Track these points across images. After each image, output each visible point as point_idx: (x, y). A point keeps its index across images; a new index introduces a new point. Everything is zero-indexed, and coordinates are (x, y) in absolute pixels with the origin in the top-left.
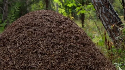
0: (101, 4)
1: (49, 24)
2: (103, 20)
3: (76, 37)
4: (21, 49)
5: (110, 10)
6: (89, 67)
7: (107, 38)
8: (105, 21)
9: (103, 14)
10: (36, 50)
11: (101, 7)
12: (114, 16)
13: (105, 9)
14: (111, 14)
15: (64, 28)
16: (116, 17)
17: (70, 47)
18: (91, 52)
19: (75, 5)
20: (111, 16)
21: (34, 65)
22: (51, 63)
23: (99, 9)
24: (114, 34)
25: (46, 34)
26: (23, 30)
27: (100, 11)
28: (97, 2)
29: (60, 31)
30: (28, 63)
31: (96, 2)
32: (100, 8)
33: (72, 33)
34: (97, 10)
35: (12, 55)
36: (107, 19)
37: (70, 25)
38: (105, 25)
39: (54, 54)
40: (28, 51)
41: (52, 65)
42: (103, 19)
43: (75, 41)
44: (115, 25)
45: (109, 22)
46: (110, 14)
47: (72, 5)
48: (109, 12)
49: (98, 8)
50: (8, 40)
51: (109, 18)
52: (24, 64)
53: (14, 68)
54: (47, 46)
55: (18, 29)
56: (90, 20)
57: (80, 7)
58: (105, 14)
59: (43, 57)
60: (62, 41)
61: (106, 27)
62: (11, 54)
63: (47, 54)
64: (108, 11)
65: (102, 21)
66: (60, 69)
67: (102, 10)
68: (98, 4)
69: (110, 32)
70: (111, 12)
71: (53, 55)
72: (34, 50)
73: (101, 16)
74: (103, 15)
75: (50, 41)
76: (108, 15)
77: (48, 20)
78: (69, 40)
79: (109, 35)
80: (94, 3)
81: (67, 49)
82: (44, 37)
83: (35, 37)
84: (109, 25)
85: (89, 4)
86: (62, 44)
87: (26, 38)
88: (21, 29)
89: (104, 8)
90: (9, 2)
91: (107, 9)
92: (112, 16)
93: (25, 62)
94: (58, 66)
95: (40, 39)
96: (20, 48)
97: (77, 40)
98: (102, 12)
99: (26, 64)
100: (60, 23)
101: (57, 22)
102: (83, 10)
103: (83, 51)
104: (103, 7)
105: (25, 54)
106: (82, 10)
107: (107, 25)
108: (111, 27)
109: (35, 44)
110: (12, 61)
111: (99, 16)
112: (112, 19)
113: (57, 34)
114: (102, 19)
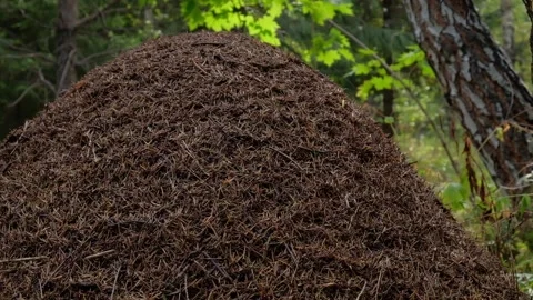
0: (453, 43)
1: (218, 71)
2: (464, 111)
3: (330, 122)
4: (100, 162)
5: (491, 65)
6: (379, 234)
7: (475, 168)
8: (473, 112)
9: (462, 83)
10: (160, 163)
11: (455, 53)
12: (511, 90)
13: (473, 64)
14: (496, 83)
15: (282, 86)
16: (519, 96)
17: (302, 155)
18: (394, 185)
19: (349, 56)
20: (499, 94)
21: (149, 217)
22: (221, 207)
23: (448, 62)
24: (512, 167)
25: (205, 106)
26: (116, 97)
27: (452, 70)
28: (437, 35)
29: (264, 96)
30: (126, 212)
31: (434, 37)
32: (452, 59)
33: (311, 107)
34: (436, 67)
35: (64, 186)
36: (481, 105)
37: (306, 79)
38: (474, 129)
39: (232, 175)
40: (128, 166)
41: (223, 216)
42: (466, 104)
43: (323, 136)
44: (515, 124)
45: (491, 118)
46: (492, 86)
47: (338, 57)
48: (489, 77)
49: (443, 59)
50: (53, 134)
51: (490, 99)
52: (111, 215)
53: (68, 230)
54: (205, 149)
55: (96, 94)
56: (422, 137)
57: (370, 64)
58: (472, 84)
59: (189, 188)
60: (269, 132)
61: (478, 138)
62: (61, 182)
63: (204, 177)
64: (483, 70)
65: (462, 116)
66: (254, 230)
67: (459, 68)
68: (443, 45)
69: (496, 160)
70: (497, 77)
71: (230, 181)
72: (151, 165)
73: (454, 92)
74: (466, 89)
75: (220, 130)
76: (487, 87)
77: (217, 57)
78: (298, 128)
79: (494, 173)
80: (427, 39)
81: (288, 161)
82: (195, 116)
83: (160, 118)
84: (489, 130)
85: (407, 51)
86: (266, 142)
87: (122, 121)
88: (106, 93)
89: (466, 59)
90: (80, 59)
91: (480, 64)
92: (503, 90)
93: (113, 209)
94: (248, 222)
95: (178, 124)
96: (96, 159)
97: (332, 134)
98: (458, 76)
99: (116, 216)
100: (265, 69)
101: (255, 65)
102: (383, 77)
103: (358, 177)
104: (465, 54)
105: (116, 179)
106: (378, 75)
107: (483, 130)
108: (498, 133)
109: (158, 140)
110: (64, 207)
111: (448, 95)
112: (502, 106)
113: (252, 107)
114: (462, 106)
